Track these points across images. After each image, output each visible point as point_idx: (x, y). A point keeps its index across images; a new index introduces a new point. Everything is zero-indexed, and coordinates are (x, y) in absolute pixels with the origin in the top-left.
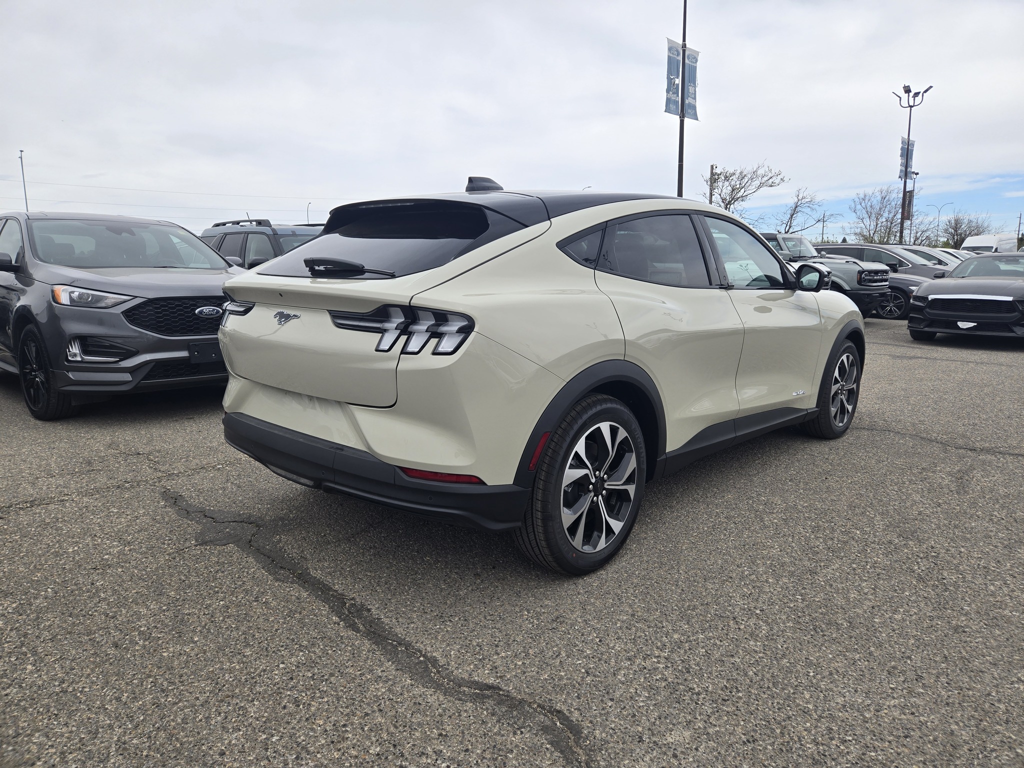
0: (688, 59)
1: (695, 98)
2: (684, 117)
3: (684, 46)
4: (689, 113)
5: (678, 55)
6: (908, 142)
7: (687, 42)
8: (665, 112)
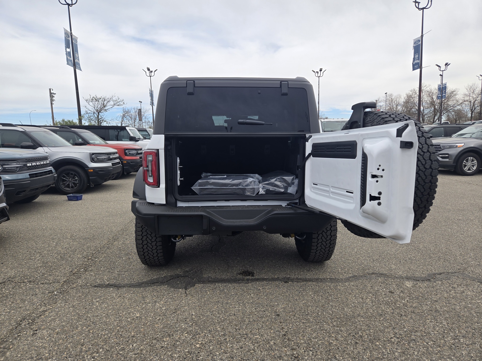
0: (74, 40)
1: (79, 60)
2: (76, 68)
3: (71, 33)
4: (77, 67)
5: (69, 37)
6: (151, 91)
8: (67, 64)
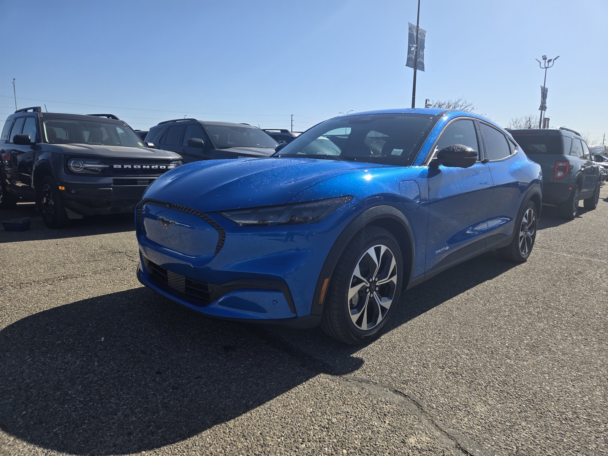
0: (420, 35)
1: (423, 58)
2: (416, 69)
4: (419, 67)
5: (414, 32)
6: (544, 89)
7: (419, 25)
8: (406, 66)
